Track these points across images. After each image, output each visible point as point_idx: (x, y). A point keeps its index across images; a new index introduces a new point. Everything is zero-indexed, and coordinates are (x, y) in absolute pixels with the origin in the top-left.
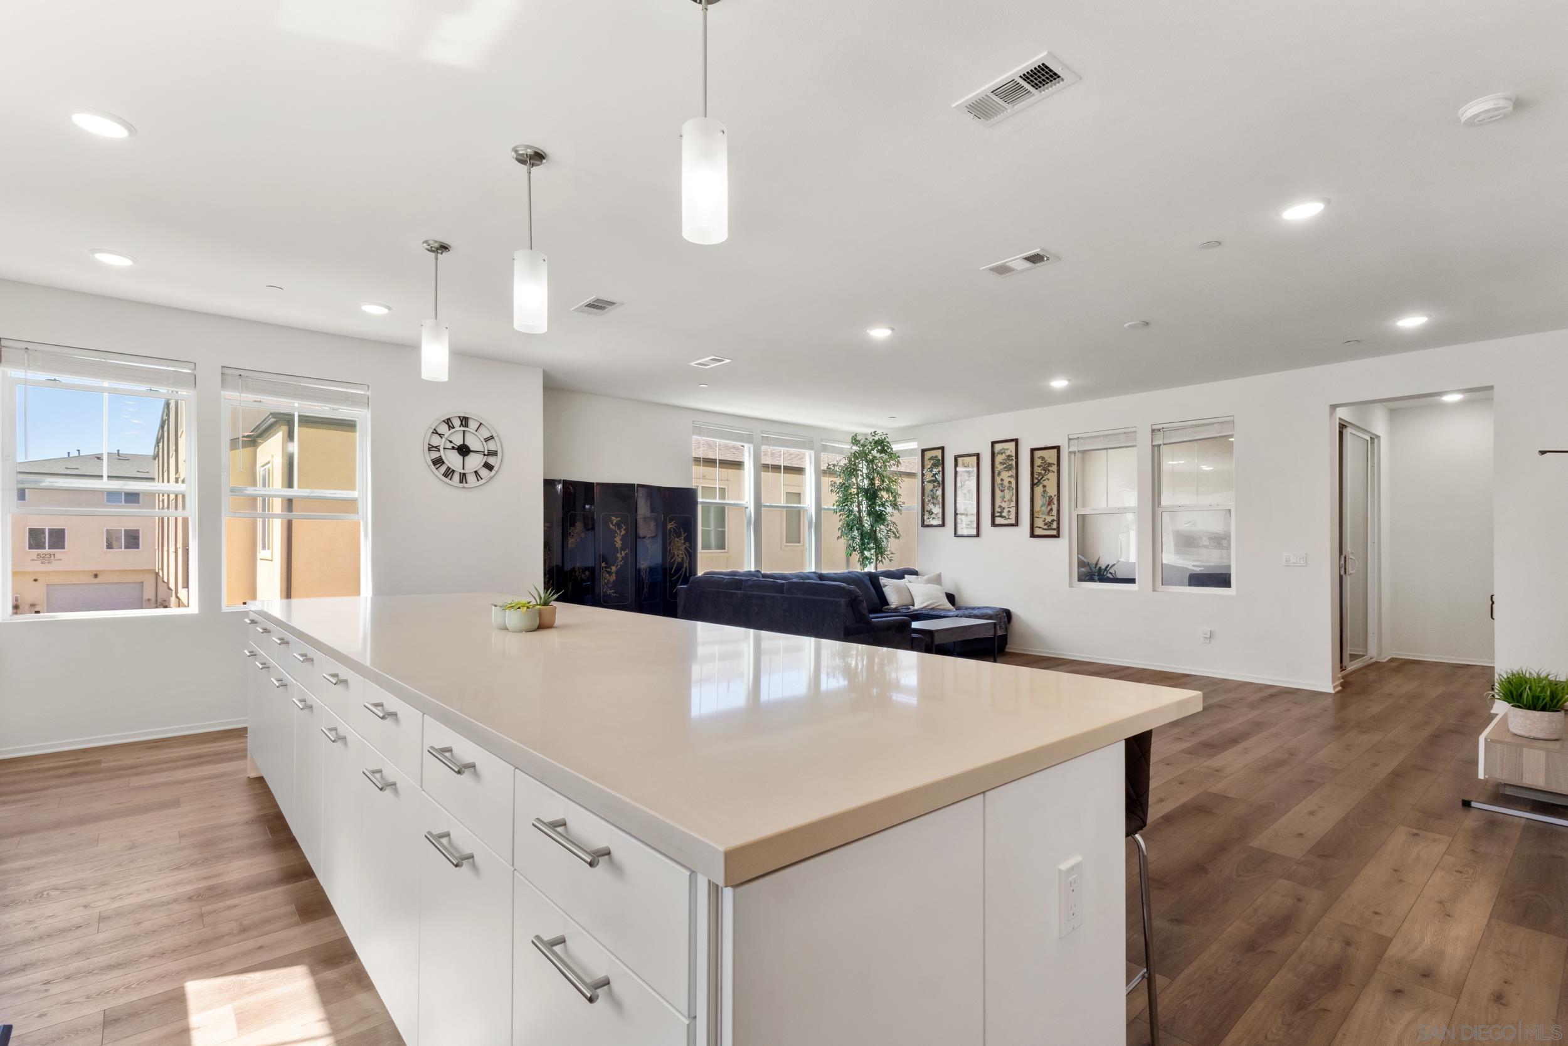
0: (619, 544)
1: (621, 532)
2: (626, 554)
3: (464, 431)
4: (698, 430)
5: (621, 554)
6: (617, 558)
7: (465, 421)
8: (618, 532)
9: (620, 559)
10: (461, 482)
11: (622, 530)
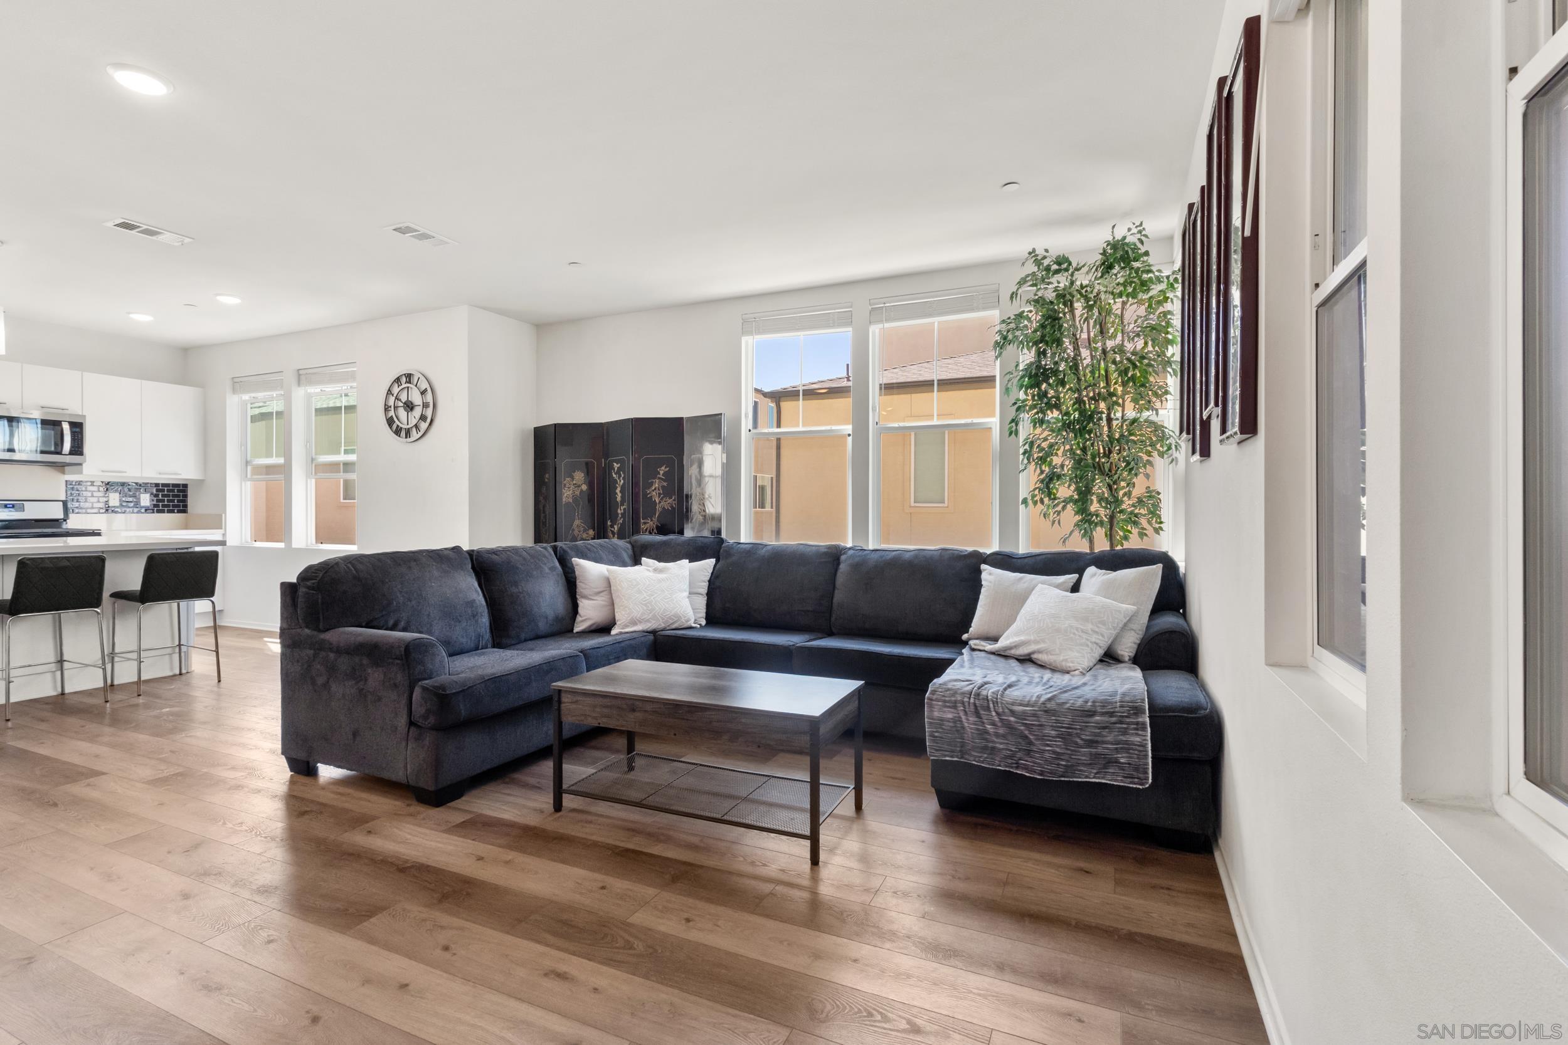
0: (619, 499)
1: (620, 481)
2: (624, 509)
3: (408, 387)
4: (750, 326)
5: (621, 510)
6: (618, 514)
7: (409, 377)
8: (618, 481)
9: (620, 516)
10: (406, 437)
11: (621, 478)
